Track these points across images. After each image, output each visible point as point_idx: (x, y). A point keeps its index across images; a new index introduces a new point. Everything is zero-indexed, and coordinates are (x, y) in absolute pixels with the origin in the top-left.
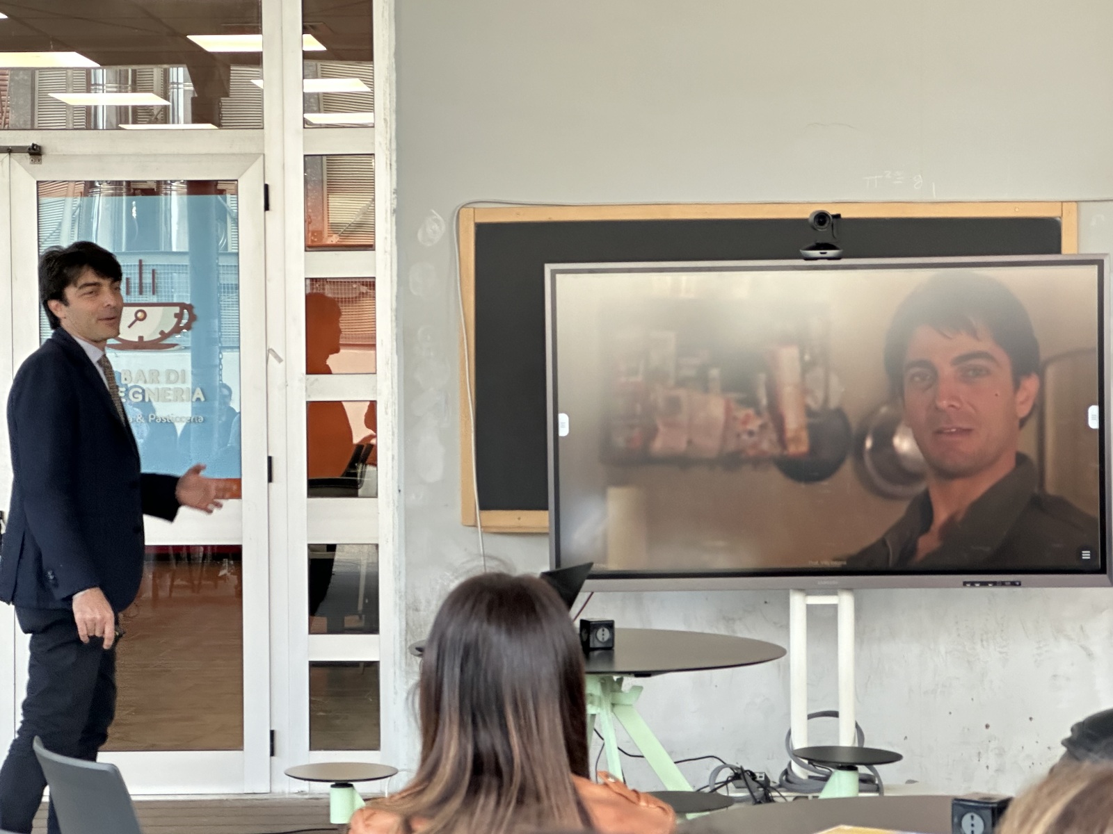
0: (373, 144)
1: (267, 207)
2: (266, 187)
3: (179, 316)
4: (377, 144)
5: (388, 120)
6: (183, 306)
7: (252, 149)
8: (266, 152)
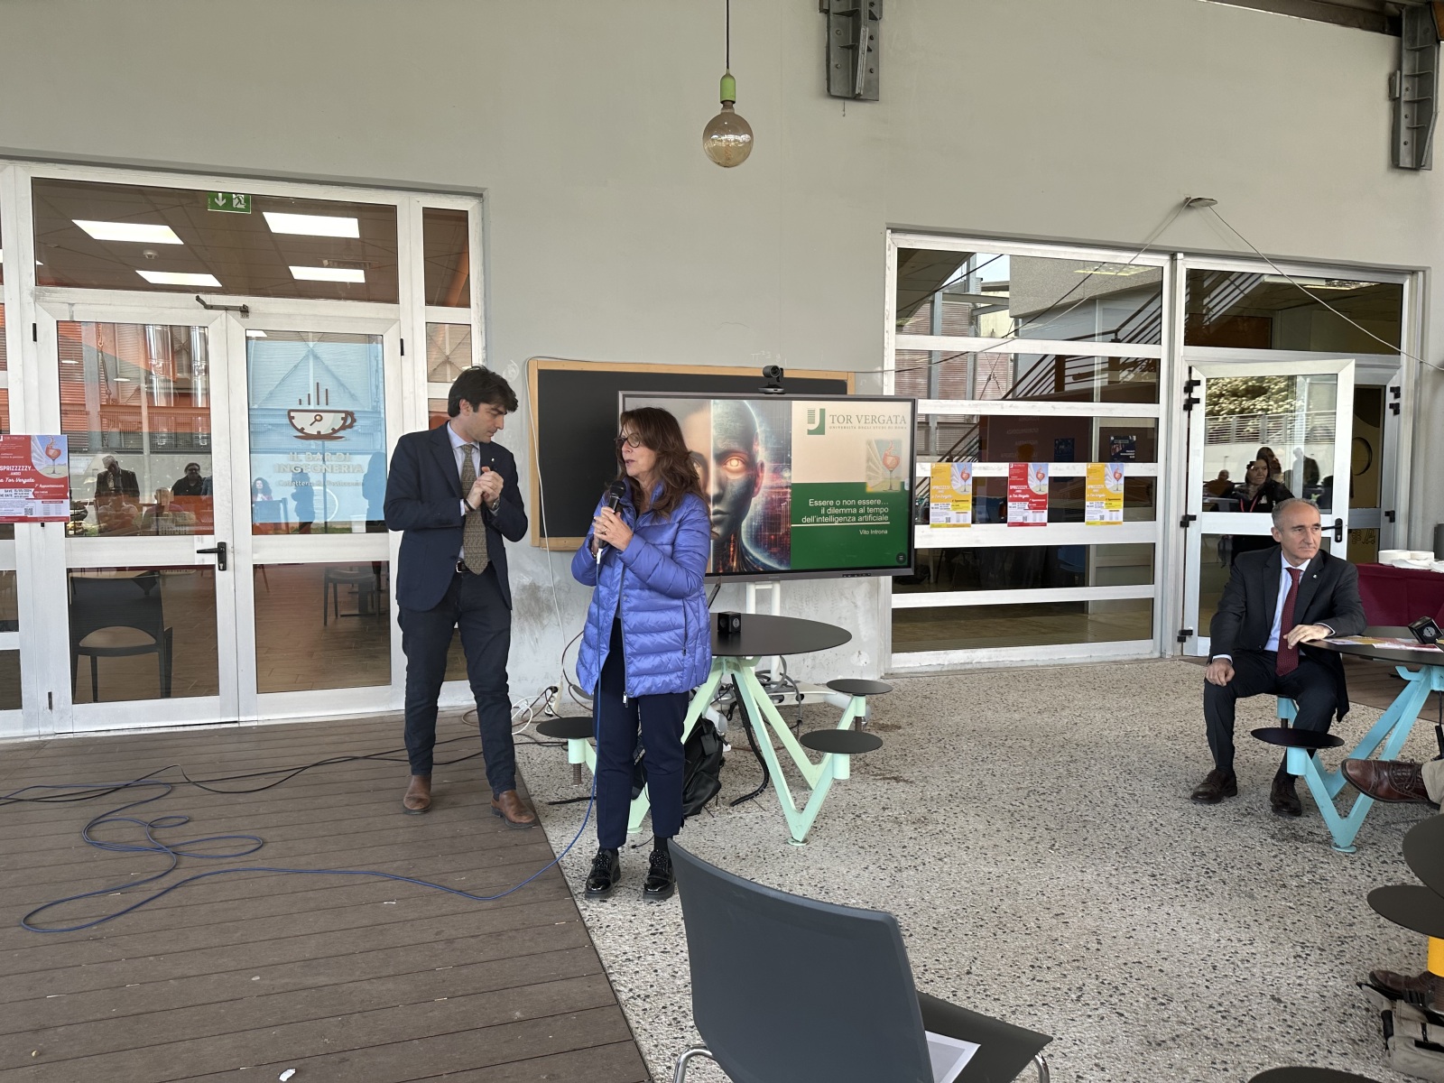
0: (470, 318)
1: (402, 354)
2: (402, 340)
3: (344, 419)
4: (472, 319)
5: (480, 304)
6: (348, 413)
7: (393, 317)
8: (401, 319)
